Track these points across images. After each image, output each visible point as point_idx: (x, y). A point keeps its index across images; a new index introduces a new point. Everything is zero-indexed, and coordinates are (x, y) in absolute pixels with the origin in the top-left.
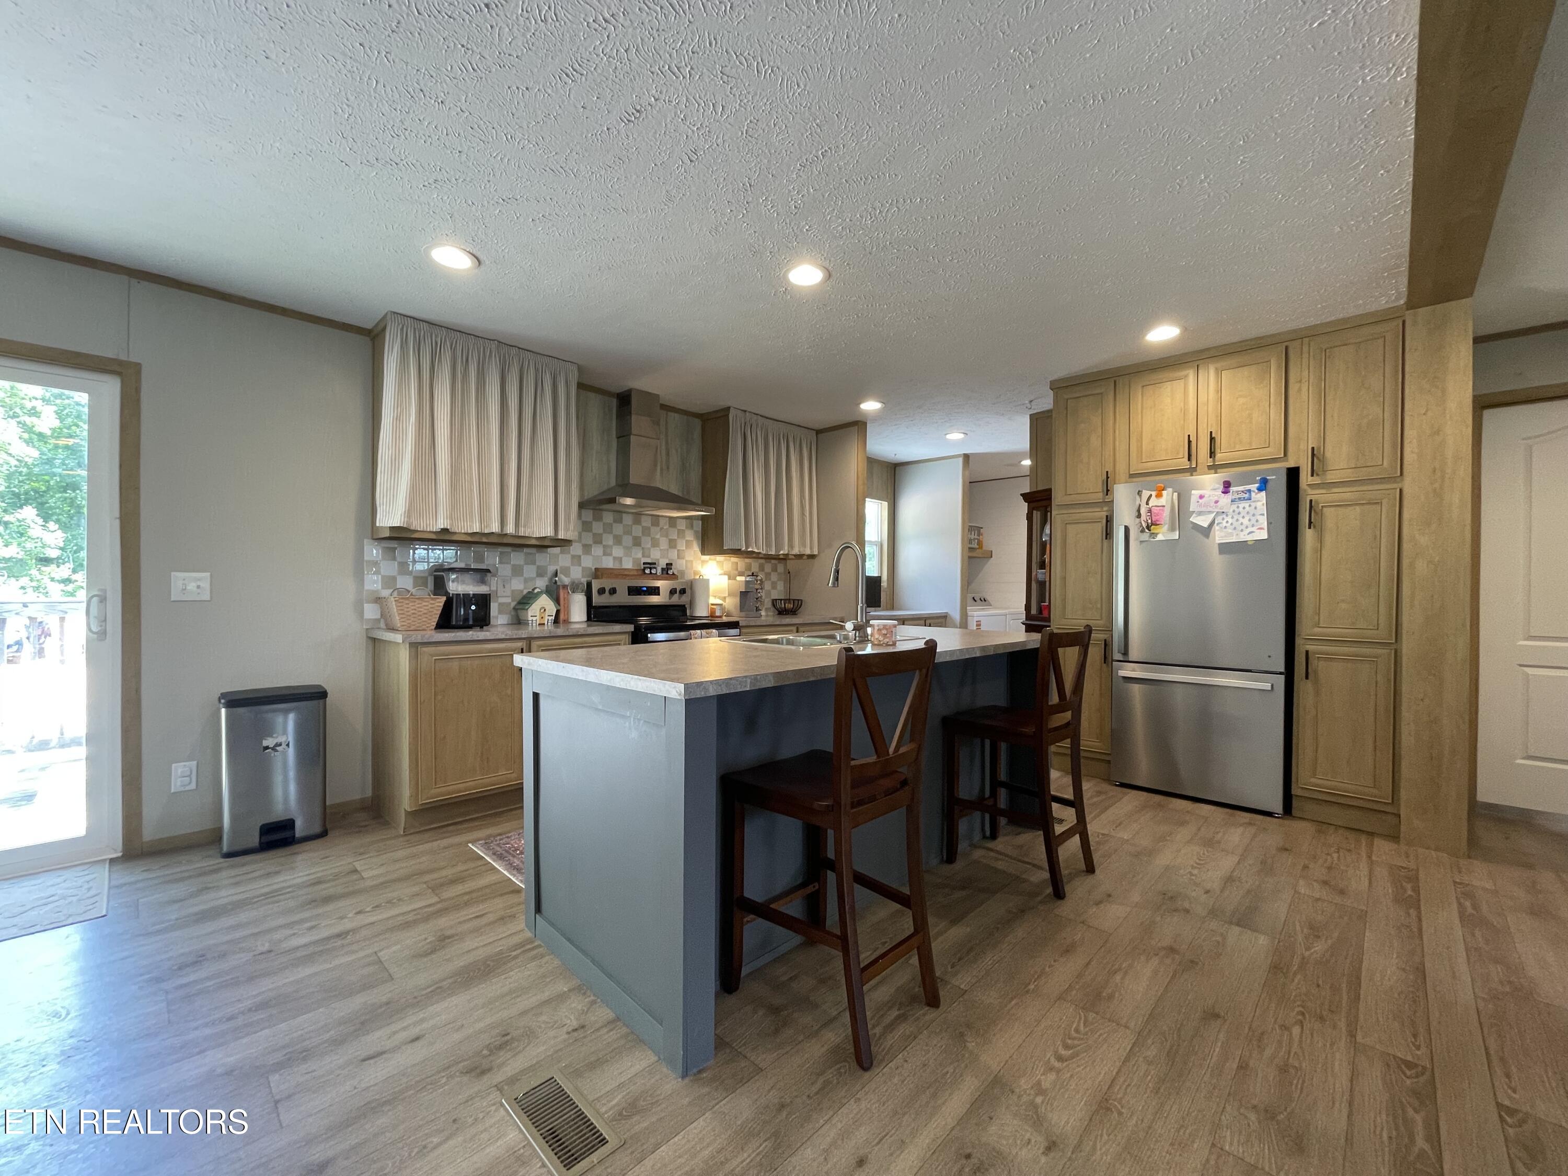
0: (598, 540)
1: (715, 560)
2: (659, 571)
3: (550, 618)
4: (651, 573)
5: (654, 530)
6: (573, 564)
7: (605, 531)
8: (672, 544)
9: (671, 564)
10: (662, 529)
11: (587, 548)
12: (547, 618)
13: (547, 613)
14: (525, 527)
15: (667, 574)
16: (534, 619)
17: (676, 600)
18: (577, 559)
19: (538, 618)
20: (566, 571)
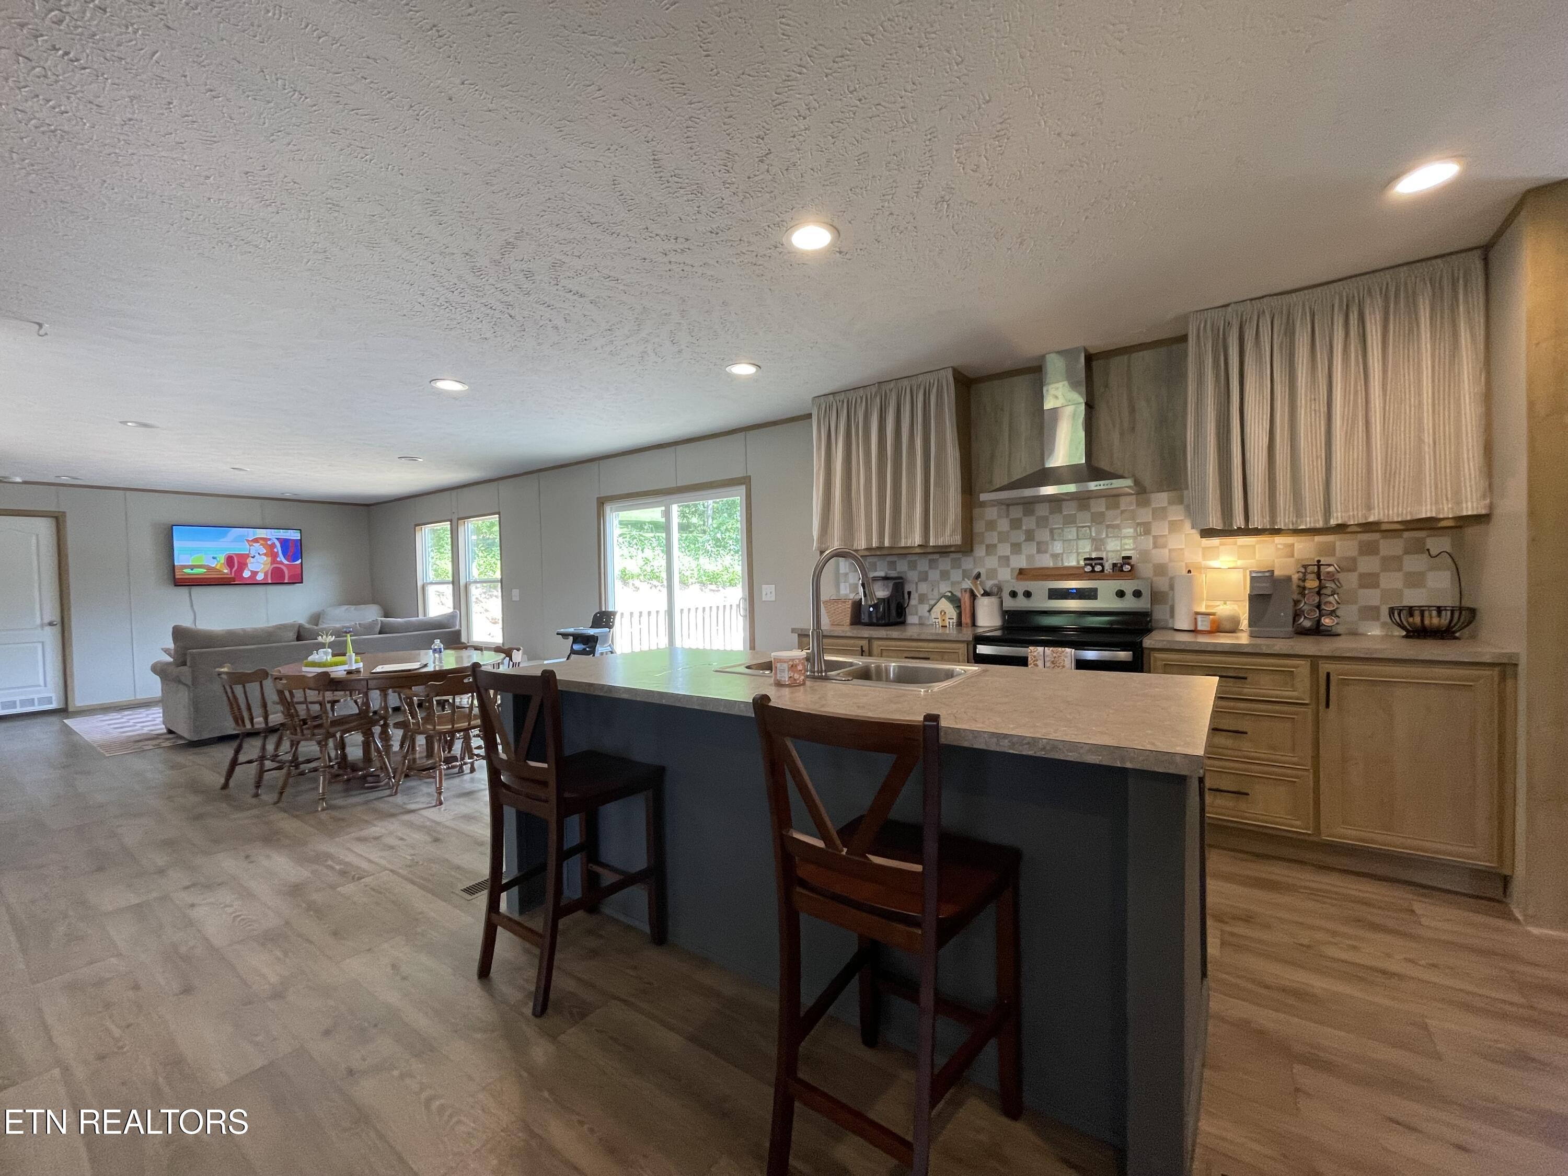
0: (1030, 536)
1: (1235, 544)
2: (1108, 567)
3: (951, 621)
4: (1093, 571)
5: (1110, 514)
6: (1000, 566)
7: (1038, 526)
8: (1146, 529)
9: (1129, 558)
10: (1122, 512)
11: (1016, 548)
12: (947, 621)
13: (948, 616)
14: (906, 538)
15: (1122, 571)
16: (937, 621)
17: (1128, 604)
18: (1005, 560)
19: (939, 620)
20: (992, 573)
